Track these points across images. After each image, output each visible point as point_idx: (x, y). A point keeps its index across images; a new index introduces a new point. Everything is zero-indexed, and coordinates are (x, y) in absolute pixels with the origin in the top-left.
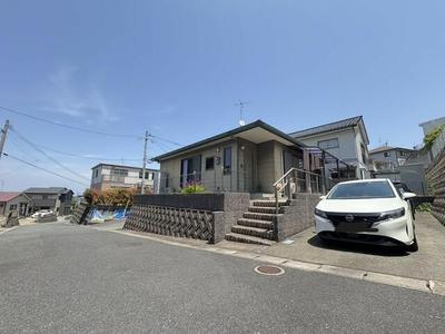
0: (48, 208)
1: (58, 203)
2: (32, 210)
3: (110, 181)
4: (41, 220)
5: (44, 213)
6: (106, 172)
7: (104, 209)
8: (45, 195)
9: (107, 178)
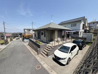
0: (18, 37)
1: (19, 36)
2: (15, 37)
3: (27, 33)
4: (17, 39)
5: (17, 38)
6: (26, 30)
7: (26, 39)
8: (17, 34)
9: (26, 32)
